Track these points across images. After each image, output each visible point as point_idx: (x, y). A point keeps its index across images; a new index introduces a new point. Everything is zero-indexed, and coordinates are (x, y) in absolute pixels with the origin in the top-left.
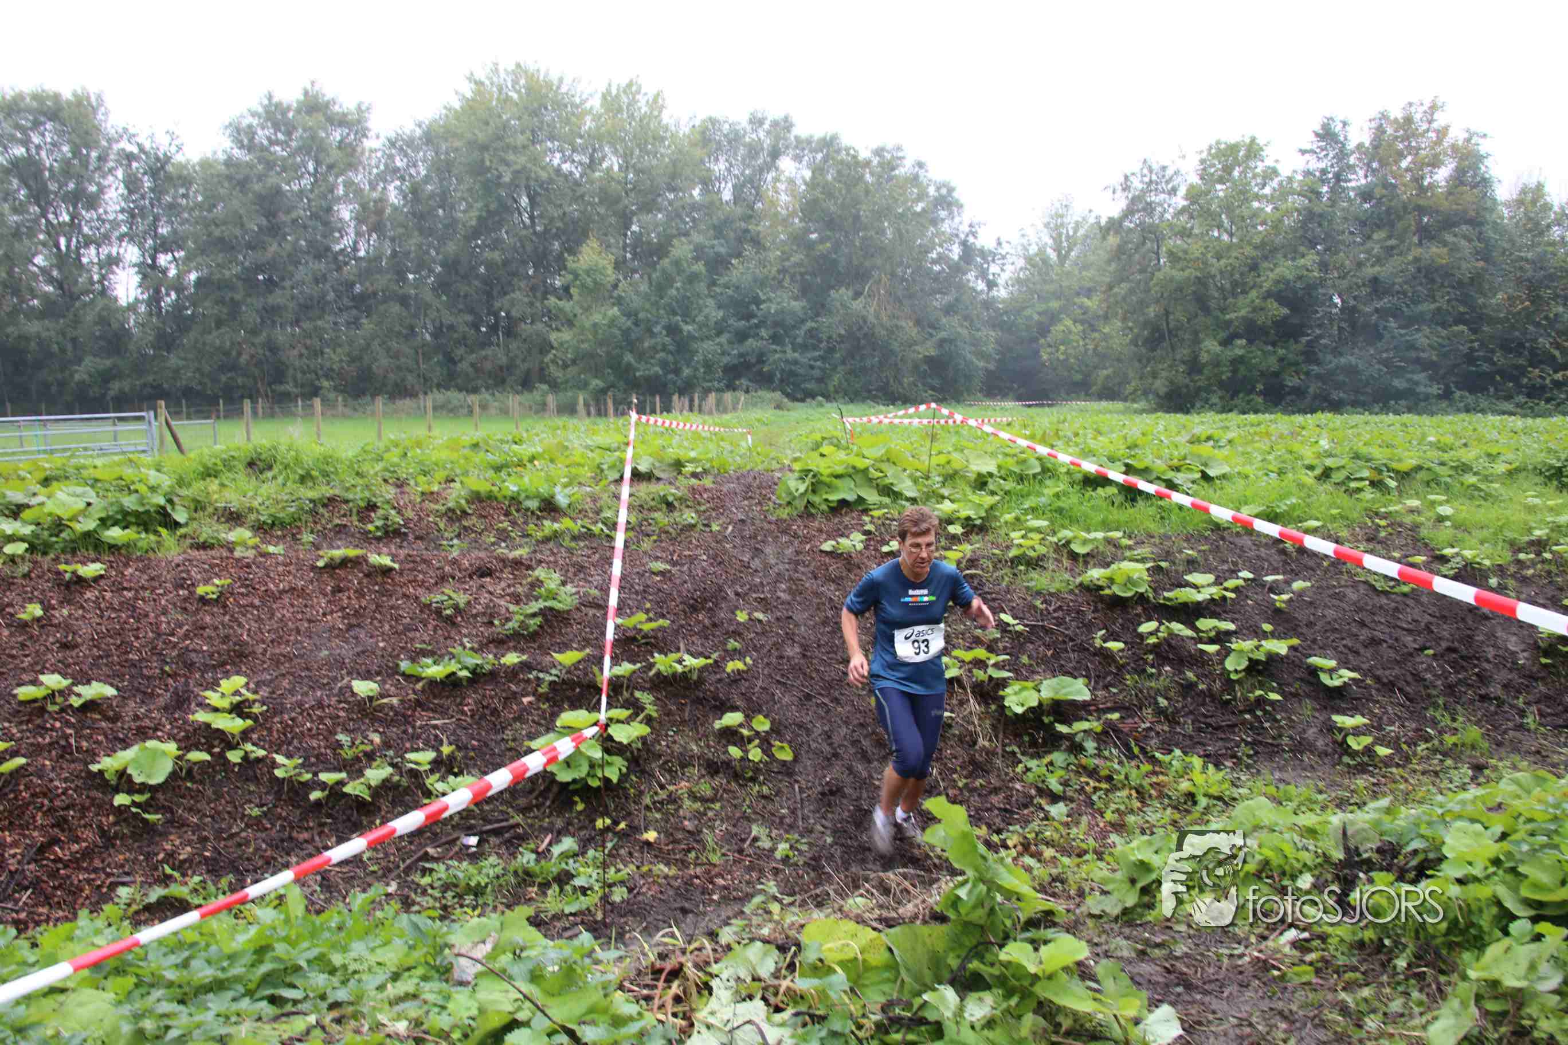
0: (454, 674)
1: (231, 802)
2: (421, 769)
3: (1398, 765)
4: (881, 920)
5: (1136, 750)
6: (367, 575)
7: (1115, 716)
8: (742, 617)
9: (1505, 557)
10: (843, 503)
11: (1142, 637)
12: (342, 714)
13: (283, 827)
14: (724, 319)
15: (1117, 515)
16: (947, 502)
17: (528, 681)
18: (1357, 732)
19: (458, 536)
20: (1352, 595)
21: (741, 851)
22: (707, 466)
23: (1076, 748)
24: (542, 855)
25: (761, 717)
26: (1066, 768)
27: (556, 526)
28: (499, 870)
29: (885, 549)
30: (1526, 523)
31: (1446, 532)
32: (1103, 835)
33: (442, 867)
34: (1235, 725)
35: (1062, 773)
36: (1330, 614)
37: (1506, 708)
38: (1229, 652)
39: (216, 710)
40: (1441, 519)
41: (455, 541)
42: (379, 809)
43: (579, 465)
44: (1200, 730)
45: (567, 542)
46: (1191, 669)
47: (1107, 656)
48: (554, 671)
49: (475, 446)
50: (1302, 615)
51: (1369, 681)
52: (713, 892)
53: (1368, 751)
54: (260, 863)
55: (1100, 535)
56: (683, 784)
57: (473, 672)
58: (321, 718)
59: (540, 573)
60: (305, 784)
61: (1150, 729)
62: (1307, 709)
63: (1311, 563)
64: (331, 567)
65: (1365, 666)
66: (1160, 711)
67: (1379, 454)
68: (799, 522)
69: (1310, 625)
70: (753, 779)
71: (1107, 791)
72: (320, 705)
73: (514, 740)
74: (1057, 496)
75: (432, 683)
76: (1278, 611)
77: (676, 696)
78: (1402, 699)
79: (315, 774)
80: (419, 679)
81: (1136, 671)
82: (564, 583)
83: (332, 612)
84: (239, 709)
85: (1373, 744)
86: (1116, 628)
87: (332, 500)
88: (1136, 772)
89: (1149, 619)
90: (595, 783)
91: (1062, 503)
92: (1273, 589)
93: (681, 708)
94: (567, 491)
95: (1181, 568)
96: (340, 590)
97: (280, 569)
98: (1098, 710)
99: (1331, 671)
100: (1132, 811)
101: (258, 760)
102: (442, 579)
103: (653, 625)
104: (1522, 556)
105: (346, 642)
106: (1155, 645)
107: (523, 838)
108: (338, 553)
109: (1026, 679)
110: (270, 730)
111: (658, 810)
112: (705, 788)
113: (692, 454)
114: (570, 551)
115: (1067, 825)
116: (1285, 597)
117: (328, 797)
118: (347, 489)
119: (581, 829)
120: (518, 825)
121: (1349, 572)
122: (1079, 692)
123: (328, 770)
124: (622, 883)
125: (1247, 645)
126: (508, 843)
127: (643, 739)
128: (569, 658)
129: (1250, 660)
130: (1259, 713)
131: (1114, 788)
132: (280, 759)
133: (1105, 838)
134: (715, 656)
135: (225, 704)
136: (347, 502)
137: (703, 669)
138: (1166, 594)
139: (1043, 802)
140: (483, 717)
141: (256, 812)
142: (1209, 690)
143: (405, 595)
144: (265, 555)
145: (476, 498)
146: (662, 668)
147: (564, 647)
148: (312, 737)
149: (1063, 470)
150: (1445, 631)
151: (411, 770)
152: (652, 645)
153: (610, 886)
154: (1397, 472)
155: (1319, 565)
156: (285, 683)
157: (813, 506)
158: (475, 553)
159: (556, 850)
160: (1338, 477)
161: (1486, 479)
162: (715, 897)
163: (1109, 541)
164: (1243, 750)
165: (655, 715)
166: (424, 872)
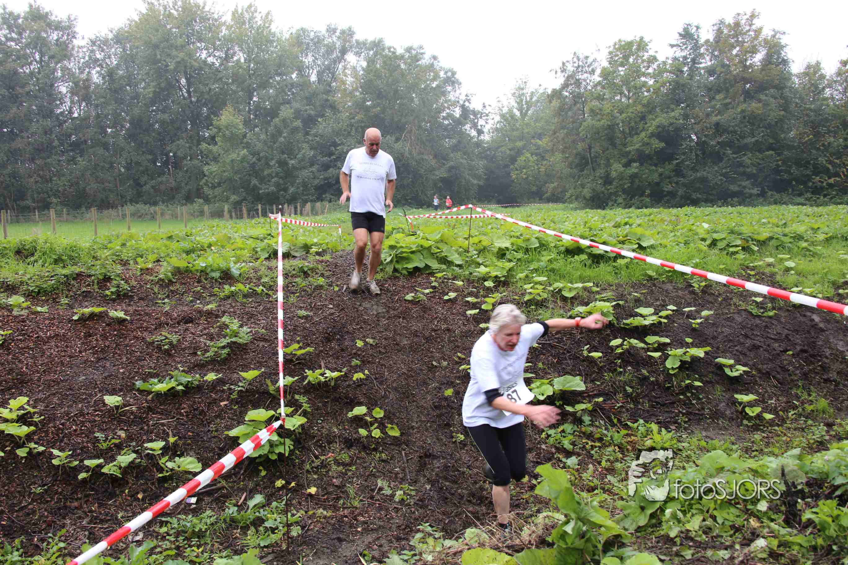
0: (173, 388)
1: (21, 484)
2: (156, 453)
3: (778, 425)
4: (508, 547)
5: (615, 421)
6: (108, 325)
7: (601, 399)
8: (360, 344)
9: (831, 292)
10: (416, 269)
11: (612, 349)
12: (97, 418)
13: (59, 500)
14: (313, 156)
15: (588, 272)
16: (482, 267)
17: (223, 391)
18: (751, 404)
19: (168, 297)
20: (739, 319)
21: (372, 498)
22: (325, 248)
23: (577, 420)
24: (242, 507)
25: (378, 409)
26: (573, 434)
27: (233, 288)
28: (213, 519)
29: (446, 298)
30: (841, 270)
31: (792, 278)
32: (602, 477)
33: (174, 521)
34: (673, 403)
35: (571, 437)
36: (727, 331)
37: (841, 387)
38: (667, 357)
39: (6, 421)
40: (788, 270)
41: (166, 300)
42: (128, 483)
43: (241, 249)
44: (652, 406)
45: (240, 299)
46: (644, 368)
47: (591, 361)
48: (240, 384)
49: (170, 238)
50: (709, 331)
51: (754, 372)
52: (357, 526)
53: (759, 416)
54: (44, 526)
55: (580, 285)
56: (330, 454)
57: (186, 386)
58: (82, 422)
59: (225, 319)
60: (75, 468)
61: (622, 407)
62: (719, 391)
63: (711, 299)
64: (83, 320)
65: (751, 363)
66: (627, 395)
67: (746, 230)
68: (389, 281)
69: (714, 338)
70: (375, 450)
71: (600, 447)
72: (82, 414)
73: (216, 431)
74: (550, 261)
75: (158, 395)
76: (694, 330)
77: (321, 397)
78: (775, 382)
79: (82, 461)
80: (149, 392)
81: (610, 370)
82: (241, 326)
83: (85, 350)
84: (23, 420)
85: (761, 412)
86: (595, 343)
87: (79, 275)
88: (618, 436)
89: (616, 338)
90: (274, 457)
91: (555, 266)
92: (690, 316)
93: (325, 404)
94: (238, 266)
95: (631, 305)
96: (90, 336)
97: (47, 322)
98: (589, 396)
99: (731, 367)
100: (617, 460)
101: (39, 454)
102: (160, 326)
103: (303, 351)
104: (841, 291)
105: (97, 369)
106: (621, 354)
107: (227, 496)
108: (87, 311)
109: (542, 378)
110: (47, 432)
111: (316, 473)
112: (345, 457)
113: (315, 240)
114: (243, 304)
115: (577, 470)
116: (699, 321)
117: (91, 475)
118: (89, 268)
119: (265, 488)
120: (223, 488)
121: (735, 304)
122: (578, 385)
123: (90, 458)
124: (297, 523)
125: (680, 351)
126: (217, 500)
127: (302, 426)
128: (251, 375)
129: (681, 361)
130: (689, 395)
131: (604, 446)
132: (56, 452)
133: (603, 479)
134: (345, 369)
135: (14, 416)
136: (90, 276)
137: (337, 379)
138: (625, 321)
139: (561, 457)
140: (194, 416)
141: (39, 490)
142: (657, 381)
143: (135, 337)
144: (37, 313)
145: (178, 271)
146: (310, 378)
147: (246, 368)
148: (77, 436)
149: (553, 245)
150: (798, 339)
151: (149, 453)
152: (303, 364)
153: (289, 525)
154: (758, 241)
155: (716, 300)
156: (55, 400)
157: (399, 272)
158: (180, 308)
159: (251, 503)
160: (721, 245)
161: (813, 244)
162: (359, 529)
163: (585, 289)
164: (681, 419)
165: (309, 410)
166: (162, 524)
